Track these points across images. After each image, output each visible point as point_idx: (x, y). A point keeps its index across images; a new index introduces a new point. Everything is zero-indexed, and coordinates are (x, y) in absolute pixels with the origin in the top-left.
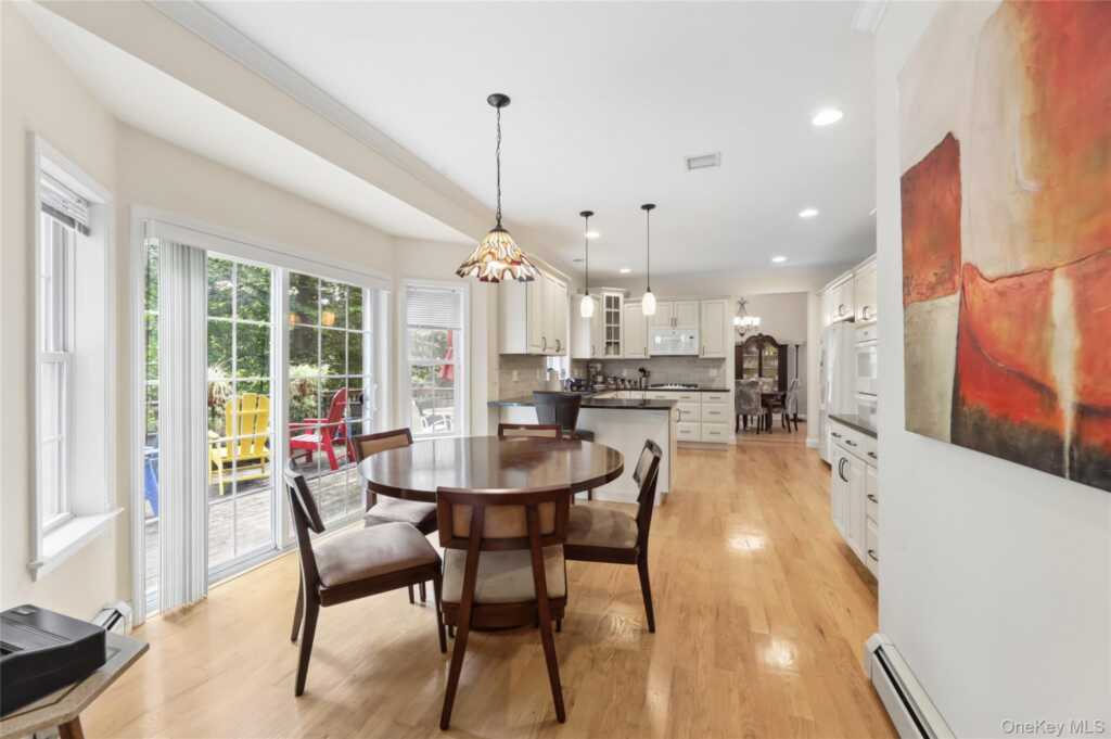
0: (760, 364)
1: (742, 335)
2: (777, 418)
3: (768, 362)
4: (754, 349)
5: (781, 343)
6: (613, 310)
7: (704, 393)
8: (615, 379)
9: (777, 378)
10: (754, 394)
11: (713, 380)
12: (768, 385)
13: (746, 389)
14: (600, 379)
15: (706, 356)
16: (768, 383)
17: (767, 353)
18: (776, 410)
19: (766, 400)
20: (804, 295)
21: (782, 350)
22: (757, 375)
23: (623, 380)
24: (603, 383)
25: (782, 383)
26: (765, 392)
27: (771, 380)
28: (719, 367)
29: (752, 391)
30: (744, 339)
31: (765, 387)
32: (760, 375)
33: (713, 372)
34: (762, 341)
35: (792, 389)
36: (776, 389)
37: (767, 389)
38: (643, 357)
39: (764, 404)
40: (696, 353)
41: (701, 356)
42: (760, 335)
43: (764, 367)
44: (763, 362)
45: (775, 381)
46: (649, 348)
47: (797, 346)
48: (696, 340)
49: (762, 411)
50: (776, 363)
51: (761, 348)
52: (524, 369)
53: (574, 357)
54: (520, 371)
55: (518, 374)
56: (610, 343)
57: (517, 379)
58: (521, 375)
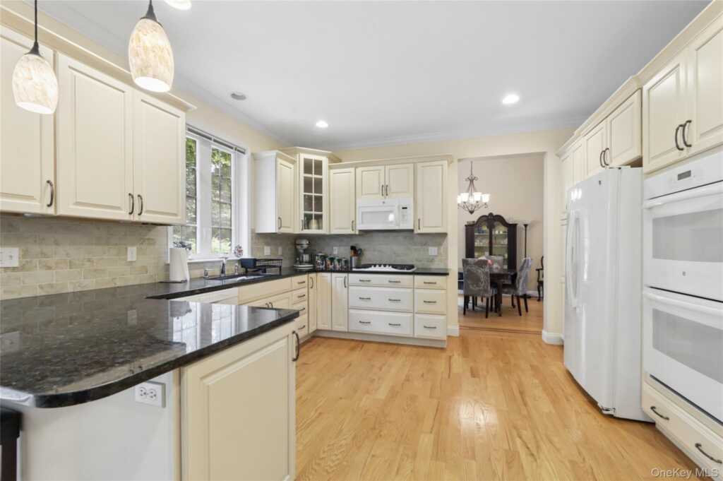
0: (491, 243)
1: (472, 212)
2: (506, 299)
3: (497, 241)
4: (485, 228)
5: (511, 222)
6: (314, 176)
7: (417, 277)
8: (324, 258)
9: (506, 256)
10: (482, 273)
11: (432, 260)
12: (497, 263)
13: (474, 269)
14: (306, 257)
15: (423, 230)
16: (498, 262)
17: (497, 232)
18: (506, 290)
19: (495, 280)
20: (543, 154)
21: (512, 229)
22: (487, 253)
23: (332, 260)
24: (309, 262)
25: (512, 261)
26: (496, 271)
27: (500, 258)
28: (439, 245)
29: (480, 271)
30: (474, 218)
31: (495, 266)
32: (491, 254)
33: (433, 251)
34: (492, 220)
35: (522, 268)
36: (506, 267)
37: (496, 268)
38: (350, 232)
39: (493, 284)
40: (412, 228)
41: (417, 231)
42: (491, 214)
43: (494, 246)
44: (494, 241)
45: (504, 259)
46: (357, 222)
47: (526, 226)
48: (410, 211)
49: (491, 292)
50: (506, 242)
51: (491, 227)
52: (57, 243)
53: (257, 232)
54: (36, 249)
55: (25, 254)
56: (311, 216)
57: (20, 262)
58: (44, 255)
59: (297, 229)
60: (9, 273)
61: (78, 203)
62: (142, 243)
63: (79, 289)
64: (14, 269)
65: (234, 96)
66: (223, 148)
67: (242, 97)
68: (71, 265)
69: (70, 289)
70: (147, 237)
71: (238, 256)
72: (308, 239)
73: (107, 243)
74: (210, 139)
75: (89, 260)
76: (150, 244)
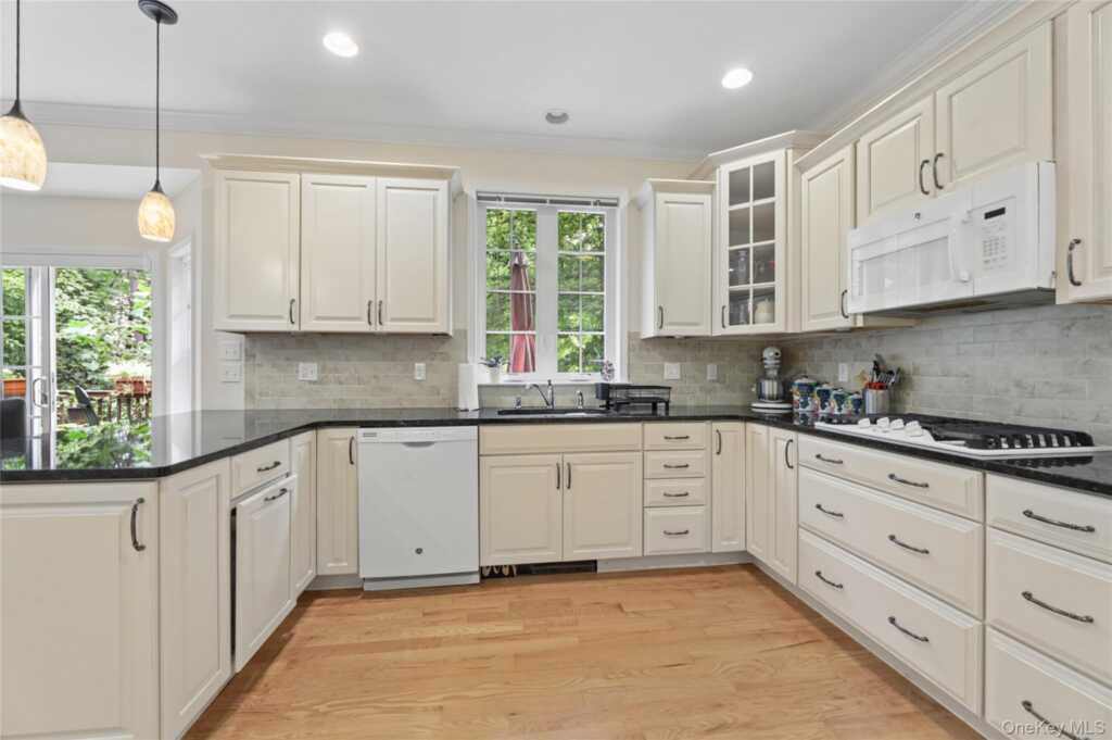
6: (752, 204)
14: (770, 388)
38: (840, 321)
52: (347, 359)
53: (643, 337)
54: (330, 365)
55: (323, 369)
56: (745, 295)
57: (319, 377)
58: (336, 370)
59: (715, 326)
60: (312, 386)
61: (318, 318)
62: (433, 359)
63: (365, 407)
64: (315, 383)
65: (551, 118)
66: (569, 209)
67: (563, 118)
68: (359, 381)
69: (358, 406)
70: (441, 351)
71: (605, 379)
72: (778, 346)
73: (393, 359)
74: (544, 201)
75: (375, 377)
76: (443, 360)
